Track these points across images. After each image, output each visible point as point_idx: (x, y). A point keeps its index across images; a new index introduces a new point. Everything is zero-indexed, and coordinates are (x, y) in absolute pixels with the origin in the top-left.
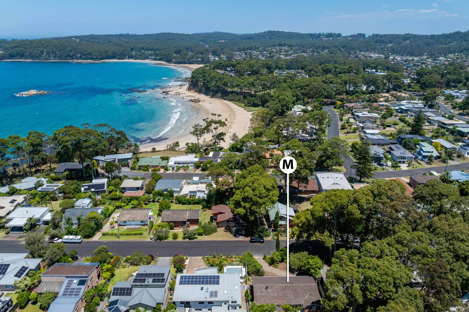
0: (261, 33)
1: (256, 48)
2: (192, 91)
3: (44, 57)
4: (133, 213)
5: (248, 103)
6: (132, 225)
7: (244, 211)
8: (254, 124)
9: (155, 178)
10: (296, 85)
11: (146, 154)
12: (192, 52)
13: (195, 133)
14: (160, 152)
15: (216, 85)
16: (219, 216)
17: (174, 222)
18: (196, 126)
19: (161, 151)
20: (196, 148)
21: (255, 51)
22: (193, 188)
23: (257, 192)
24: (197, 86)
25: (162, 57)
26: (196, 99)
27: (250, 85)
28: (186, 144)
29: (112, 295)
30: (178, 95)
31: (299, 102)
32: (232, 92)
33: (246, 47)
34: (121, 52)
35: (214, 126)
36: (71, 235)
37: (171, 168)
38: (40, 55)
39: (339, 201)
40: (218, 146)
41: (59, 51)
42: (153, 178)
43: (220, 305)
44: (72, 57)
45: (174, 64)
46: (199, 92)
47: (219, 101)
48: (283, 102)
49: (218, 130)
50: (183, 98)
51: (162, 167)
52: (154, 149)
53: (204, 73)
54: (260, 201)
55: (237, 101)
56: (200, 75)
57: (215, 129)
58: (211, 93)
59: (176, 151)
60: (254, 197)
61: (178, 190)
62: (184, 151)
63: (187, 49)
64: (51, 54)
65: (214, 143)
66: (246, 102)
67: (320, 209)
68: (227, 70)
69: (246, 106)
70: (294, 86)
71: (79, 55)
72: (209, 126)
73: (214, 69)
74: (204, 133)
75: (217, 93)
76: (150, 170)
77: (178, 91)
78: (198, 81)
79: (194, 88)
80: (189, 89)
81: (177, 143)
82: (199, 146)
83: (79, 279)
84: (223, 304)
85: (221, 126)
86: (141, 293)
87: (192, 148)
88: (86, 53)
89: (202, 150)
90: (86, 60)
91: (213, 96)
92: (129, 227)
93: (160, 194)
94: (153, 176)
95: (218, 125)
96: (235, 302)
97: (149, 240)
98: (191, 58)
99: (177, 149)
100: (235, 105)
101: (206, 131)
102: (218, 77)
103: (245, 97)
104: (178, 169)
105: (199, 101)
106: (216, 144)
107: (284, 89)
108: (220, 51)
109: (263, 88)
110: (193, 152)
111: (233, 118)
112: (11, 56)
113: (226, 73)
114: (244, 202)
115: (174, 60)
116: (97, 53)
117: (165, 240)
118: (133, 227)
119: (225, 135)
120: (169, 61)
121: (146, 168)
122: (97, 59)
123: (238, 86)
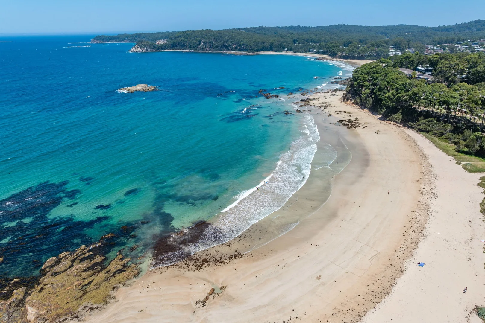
0: (465, 23)
1: (460, 41)
2: (349, 102)
3: (201, 47)
5: (465, 145)
12: (366, 44)
15: (394, 96)
21: (460, 44)
24: (360, 95)
25: (325, 49)
26: (352, 119)
30: (323, 109)
32: (427, 115)
33: (445, 39)
34: (280, 43)
38: (197, 46)
41: (216, 41)
44: (228, 48)
45: (338, 59)
46: (361, 105)
47: (397, 129)
50: (329, 115)
53: (374, 73)
55: (435, 135)
56: (367, 77)
58: (384, 110)
63: (361, 41)
64: (207, 44)
66: (460, 141)
68: (418, 70)
69: (459, 151)
71: (234, 46)
73: (394, 66)
75: (395, 113)
77: (326, 101)
78: (362, 86)
79: (353, 97)
80: (345, 99)
88: (242, 43)
90: (240, 51)
91: (385, 117)
98: (363, 51)
100: (432, 145)
102: (400, 83)
103: (457, 130)
105: (356, 125)
108: (405, 44)
111: (428, 188)
112: (173, 46)
113: (415, 74)
115: (340, 54)
116: (252, 44)
120: (333, 55)
122: (252, 50)
123: (442, 103)
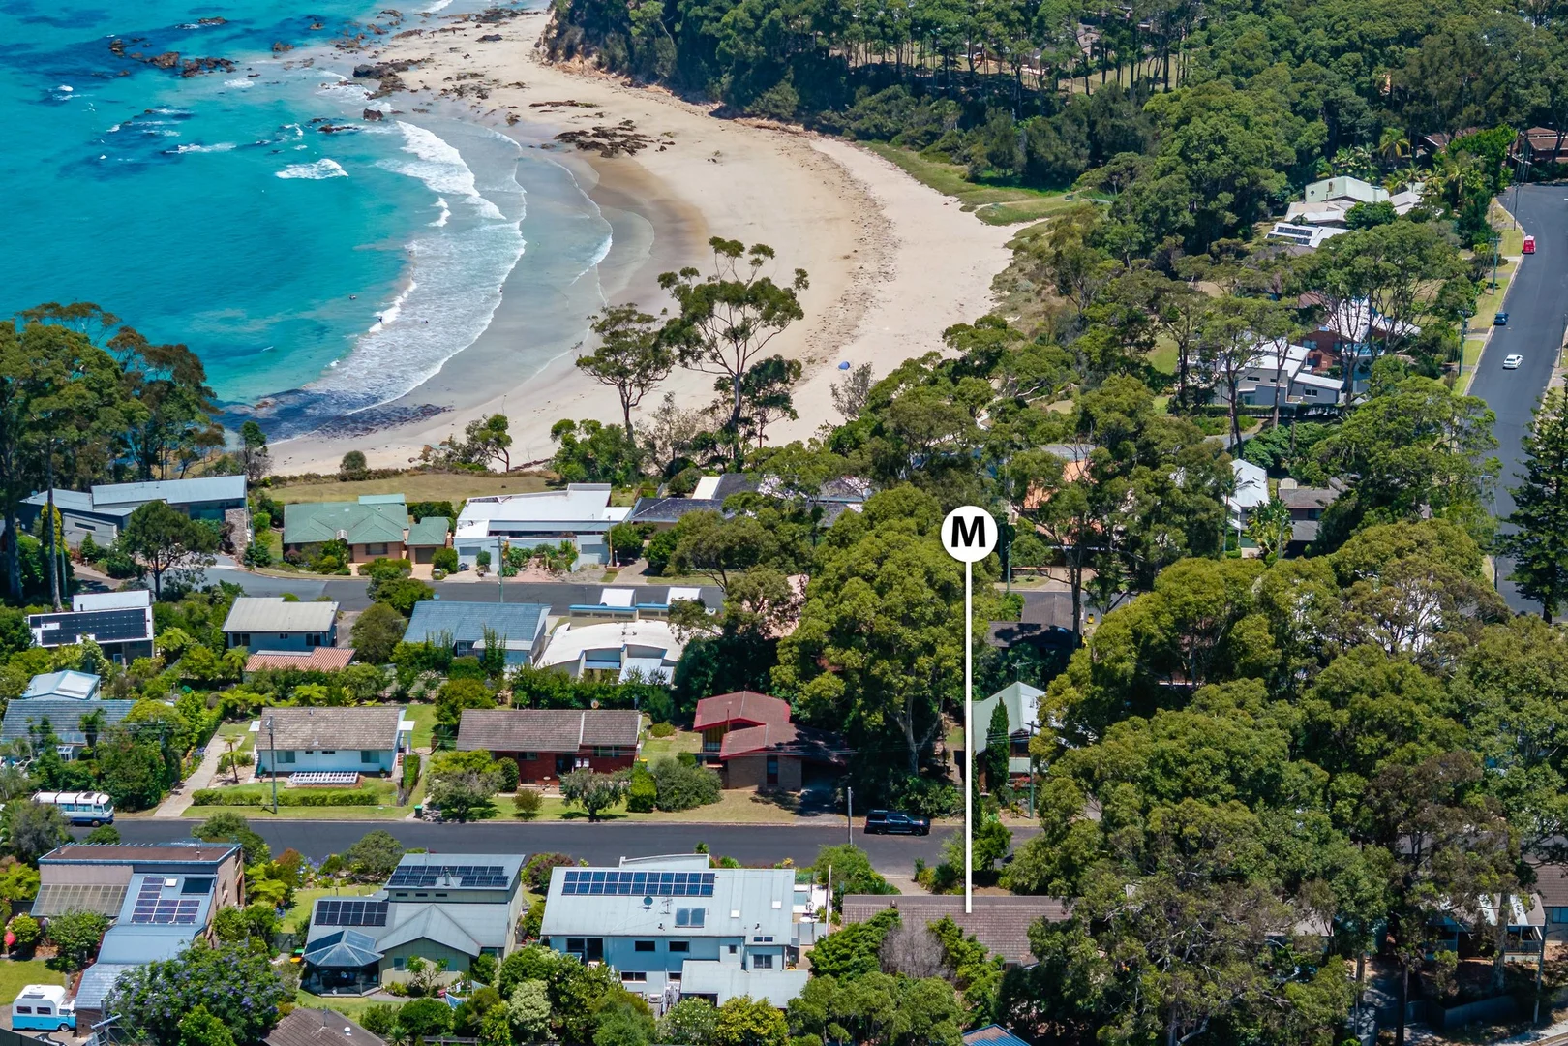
2: (575, 62)
4: (325, 719)
5: (992, 157)
6: (320, 772)
7: (840, 685)
8: (1015, 309)
9: (397, 598)
10: (1331, 31)
11: (308, 488)
13: (606, 364)
14: (395, 481)
15: (758, 19)
16: (730, 737)
17: (520, 756)
18: (618, 321)
19: (396, 473)
20: (615, 457)
22: (603, 635)
23: (895, 597)
24: (621, 25)
26: (607, 124)
27: (1009, 24)
28: (556, 432)
29: (317, 923)
30: (473, 98)
31: (1343, 156)
32: (881, 77)
35: (725, 316)
36: (64, 791)
37: (472, 561)
39: (1191, 598)
40: (754, 442)
42: (385, 595)
43: (714, 956)
46: (633, 71)
47: (785, 140)
48: (1211, 157)
49: (752, 343)
50: (513, 120)
51: (423, 553)
52: (354, 460)
54: (908, 635)
55: (911, 142)
57: (736, 334)
58: (726, 80)
59: (492, 474)
60: (884, 619)
61: (527, 645)
62: (539, 475)
65: (730, 428)
66: (978, 149)
67: (1121, 631)
69: (975, 179)
70: (1320, 38)
72: (695, 317)
74: (664, 363)
75: (771, 83)
76: (353, 567)
77: (468, 66)
79: (593, 38)
80: (557, 48)
81: (498, 424)
82: (630, 445)
83: (182, 877)
84: (724, 950)
85: (767, 317)
86: (424, 916)
87: (591, 454)
89: (653, 470)
91: (733, 108)
92: (306, 779)
93: (437, 660)
94: (384, 588)
95: (750, 311)
96: (770, 939)
97: (411, 818)
99: (496, 465)
100: (900, 174)
101: (676, 351)
103: (973, 117)
104: (514, 562)
105: (633, 145)
106: (742, 431)
107: (1239, 59)
109: (1099, 48)
110: (595, 479)
111: (871, 266)
114: (838, 645)
117: (482, 822)
118: (326, 778)
119: (797, 375)
121: (332, 556)
123: (921, 29)
